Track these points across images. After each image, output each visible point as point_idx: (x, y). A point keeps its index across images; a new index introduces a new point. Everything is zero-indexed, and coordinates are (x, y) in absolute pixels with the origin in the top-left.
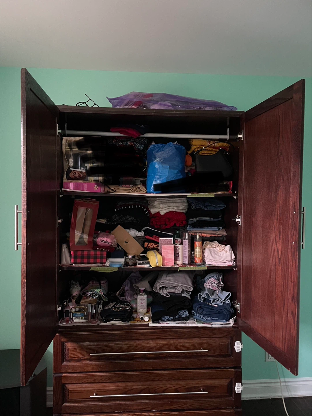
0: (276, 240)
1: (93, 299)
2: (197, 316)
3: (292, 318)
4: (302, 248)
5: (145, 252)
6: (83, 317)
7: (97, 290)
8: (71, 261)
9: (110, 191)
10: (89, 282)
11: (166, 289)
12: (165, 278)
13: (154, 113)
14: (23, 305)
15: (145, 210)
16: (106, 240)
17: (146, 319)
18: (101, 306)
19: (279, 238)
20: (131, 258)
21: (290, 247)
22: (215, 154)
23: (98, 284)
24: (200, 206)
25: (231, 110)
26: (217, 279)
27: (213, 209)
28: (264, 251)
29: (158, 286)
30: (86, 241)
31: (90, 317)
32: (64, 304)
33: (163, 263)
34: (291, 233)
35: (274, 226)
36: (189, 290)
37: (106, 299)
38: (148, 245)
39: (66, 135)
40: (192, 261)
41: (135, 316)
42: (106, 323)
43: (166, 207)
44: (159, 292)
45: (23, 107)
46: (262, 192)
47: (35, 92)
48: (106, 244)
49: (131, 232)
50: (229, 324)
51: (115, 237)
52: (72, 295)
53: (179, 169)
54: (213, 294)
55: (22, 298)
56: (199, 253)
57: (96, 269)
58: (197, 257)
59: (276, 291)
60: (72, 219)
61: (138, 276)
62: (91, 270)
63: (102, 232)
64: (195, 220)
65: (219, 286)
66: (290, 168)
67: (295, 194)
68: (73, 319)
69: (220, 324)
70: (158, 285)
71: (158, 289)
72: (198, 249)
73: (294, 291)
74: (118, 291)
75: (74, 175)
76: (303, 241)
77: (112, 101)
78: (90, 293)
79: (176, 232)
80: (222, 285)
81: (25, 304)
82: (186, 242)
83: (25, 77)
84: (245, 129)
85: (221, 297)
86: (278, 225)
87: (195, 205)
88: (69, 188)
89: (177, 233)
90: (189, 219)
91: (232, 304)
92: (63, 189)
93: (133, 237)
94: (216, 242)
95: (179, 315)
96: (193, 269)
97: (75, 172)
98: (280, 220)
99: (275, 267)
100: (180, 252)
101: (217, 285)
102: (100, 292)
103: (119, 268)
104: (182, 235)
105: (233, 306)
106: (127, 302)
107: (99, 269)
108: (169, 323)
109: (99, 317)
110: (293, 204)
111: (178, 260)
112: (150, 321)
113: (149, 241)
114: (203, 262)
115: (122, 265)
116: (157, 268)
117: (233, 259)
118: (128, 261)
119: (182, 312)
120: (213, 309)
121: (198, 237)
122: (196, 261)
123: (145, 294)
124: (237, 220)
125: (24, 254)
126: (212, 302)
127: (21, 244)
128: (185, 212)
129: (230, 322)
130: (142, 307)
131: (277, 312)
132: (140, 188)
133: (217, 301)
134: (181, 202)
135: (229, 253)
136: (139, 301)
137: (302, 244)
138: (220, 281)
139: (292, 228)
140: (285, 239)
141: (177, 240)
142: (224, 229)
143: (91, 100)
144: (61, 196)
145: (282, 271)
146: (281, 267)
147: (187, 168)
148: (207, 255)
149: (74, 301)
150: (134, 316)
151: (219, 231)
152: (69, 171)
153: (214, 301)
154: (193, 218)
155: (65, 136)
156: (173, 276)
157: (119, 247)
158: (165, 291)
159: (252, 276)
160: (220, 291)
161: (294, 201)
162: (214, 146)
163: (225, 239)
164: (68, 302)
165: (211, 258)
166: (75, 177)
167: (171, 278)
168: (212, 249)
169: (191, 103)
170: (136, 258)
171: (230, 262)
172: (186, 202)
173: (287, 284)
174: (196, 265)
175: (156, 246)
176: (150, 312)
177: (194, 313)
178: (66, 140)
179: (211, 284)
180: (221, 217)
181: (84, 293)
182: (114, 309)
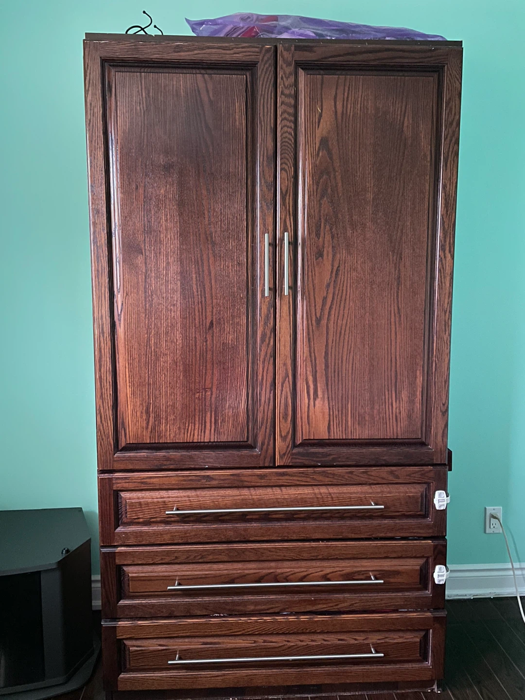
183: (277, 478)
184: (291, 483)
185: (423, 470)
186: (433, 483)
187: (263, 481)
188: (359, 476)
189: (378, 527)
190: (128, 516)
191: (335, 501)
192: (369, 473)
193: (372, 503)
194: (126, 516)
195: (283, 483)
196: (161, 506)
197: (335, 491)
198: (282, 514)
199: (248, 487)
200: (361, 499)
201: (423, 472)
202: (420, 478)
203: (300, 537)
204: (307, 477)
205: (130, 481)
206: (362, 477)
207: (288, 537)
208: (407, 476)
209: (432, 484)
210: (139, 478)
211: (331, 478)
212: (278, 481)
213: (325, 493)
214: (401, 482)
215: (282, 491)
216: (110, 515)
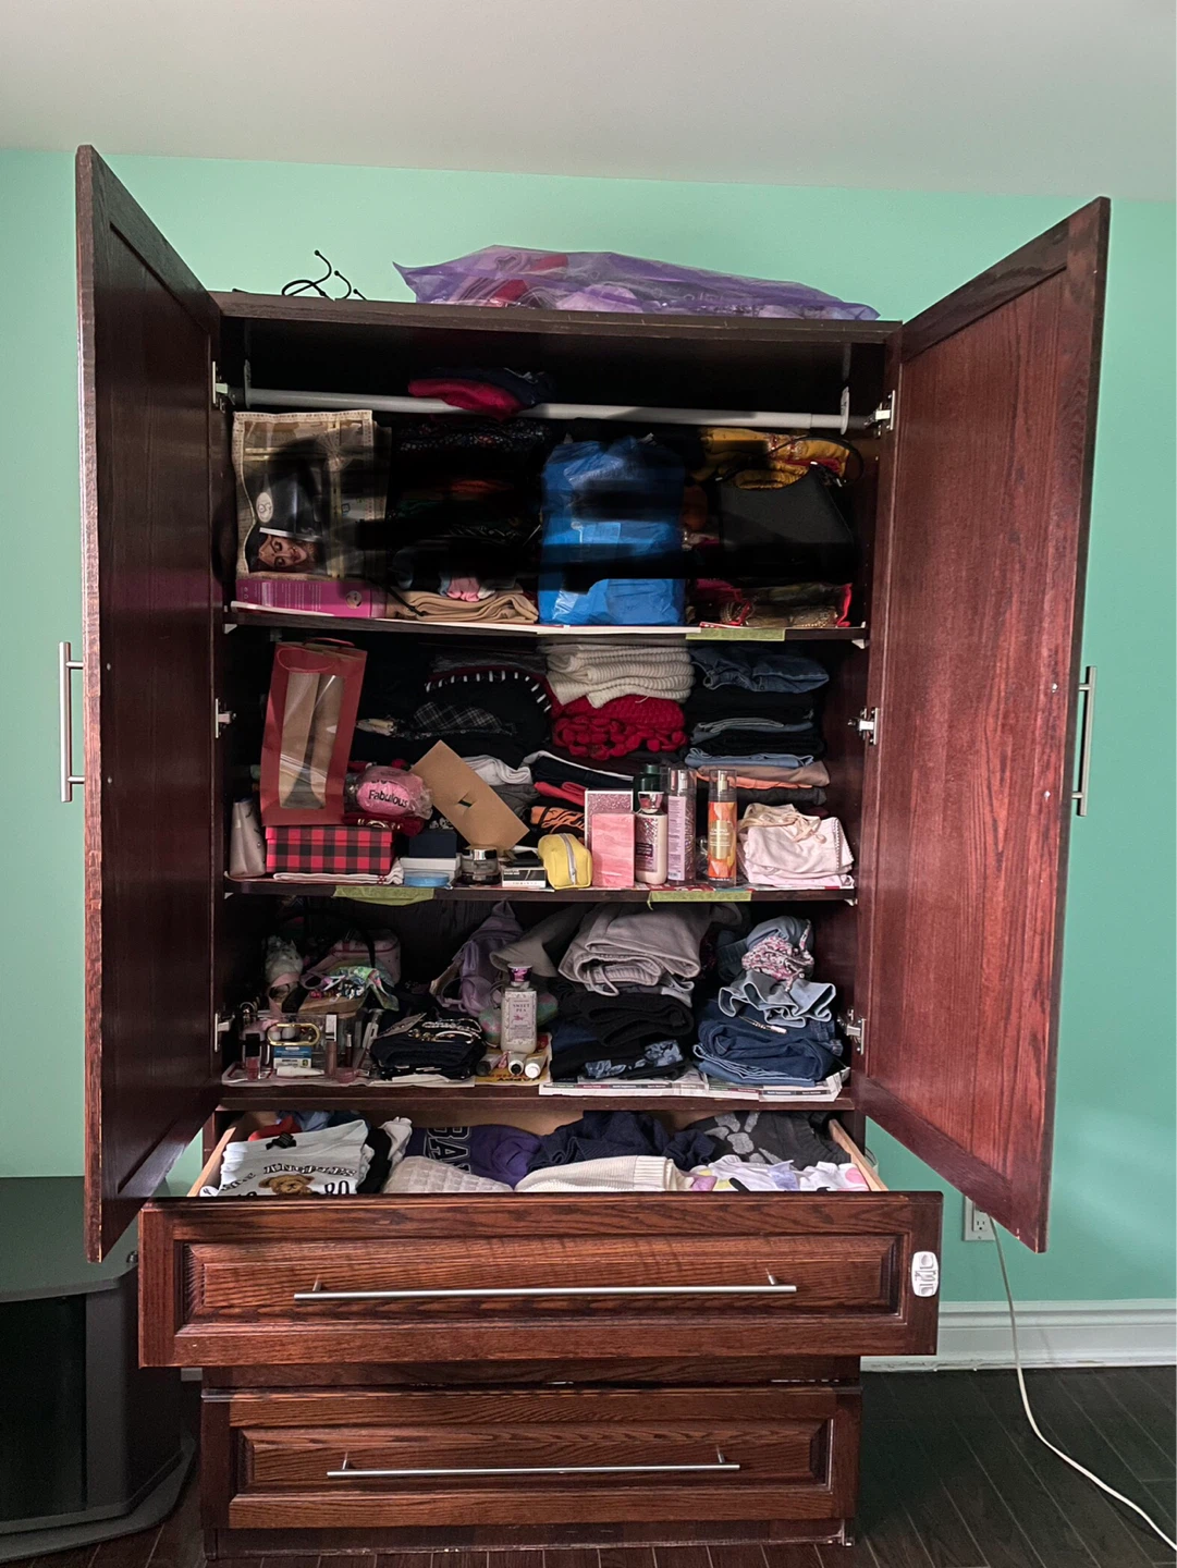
0: (989, 788)
1: (345, 1000)
2: (710, 1062)
3: (1031, 1054)
4: (1078, 813)
5: (532, 839)
6: (309, 1060)
7: (359, 971)
8: (265, 862)
9: (406, 612)
10: (333, 945)
11: (604, 970)
12: (601, 932)
13: (569, 324)
14: (91, 989)
15: (534, 689)
16: (390, 793)
17: (532, 1070)
18: (373, 1026)
19: (1002, 780)
20: (481, 858)
21: (1034, 808)
22: (793, 484)
23: (365, 952)
24: (737, 677)
25: (857, 317)
26: (790, 941)
27: (781, 688)
28: (949, 830)
29: (578, 958)
30: (320, 794)
31: (332, 1058)
32: (240, 1014)
33: (592, 878)
34: (1039, 761)
35: (986, 738)
36: (685, 973)
37: (391, 1004)
38: (544, 815)
39: (248, 407)
40: (698, 871)
41: (492, 1059)
42: (387, 1081)
43: (610, 680)
44: (580, 980)
45: (83, 287)
46: (950, 619)
47: (127, 235)
48: (392, 805)
49: (483, 766)
50: (824, 1092)
51: (425, 785)
52: (269, 984)
53: (656, 535)
54: (772, 990)
55: (89, 965)
56: (726, 845)
57: (356, 891)
58: (718, 857)
59: (984, 966)
60: (268, 713)
61: (509, 929)
62: (336, 894)
63: (379, 764)
64: (717, 728)
65: (794, 964)
66: (1047, 527)
67: (1060, 620)
68: (272, 1067)
69: (793, 1093)
70: (578, 956)
71: (576, 968)
72: (722, 828)
73: (1041, 962)
74: (434, 979)
75: (277, 555)
76: (1080, 790)
77: (416, 280)
78: (335, 980)
79: (645, 769)
80: (808, 962)
81: (100, 987)
82: (680, 805)
83: (93, 179)
84: (900, 389)
85: (802, 1002)
86: (999, 733)
87: (717, 674)
88: (258, 601)
89: (650, 772)
90: (694, 726)
91: (837, 1024)
92: (234, 604)
93: (491, 786)
94: (791, 806)
95: (646, 1058)
96: (701, 900)
97: (279, 541)
98: (1006, 717)
99: (985, 883)
100: (657, 841)
101: (789, 961)
102: (369, 976)
103: (437, 890)
104: (666, 779)
105: (840, 1033)
106: (467, 1015)
107: (364, 892)
108: (611, 1086)
109: (365, 1062)
110: (1050, 656)
111: (648, 866)
112: (545, 1079)
113: (549, 802)
114: (741, 877)
115: (447, 879)
116: (574, 891)
117: (848, 866)
118: (470, 867)
119: (657, 1047)
120: (769, 1041)
121: (721, 786)
122: (714, 873)
123: (530, 987)
124: (864, 725)
125: (92, 815)
126: (769, 1018)
127: (82, 779)
128: (682, 699)
129: (827, 1085)
130: (519, 1031)
131: (984, 1039)
132: (516, 606)
133: (785, 1013)
134: (669, 662)
135: (833, 846)
136: (508, 1009)
137: (1079, 800)
138: (802, 948)
139: (1046, 743)
140: (1019, 781)
141: (648, 795)
142: (820, 763)
143: (337, 273)
144: (229, 628)
145: (1005, 896)
146: (1002, 884)
147: (688, 537)
148: (751, 852)
149: (276, 1005)
150: (490, 1060)
151: (802, 770)
152: (258, 539)
153: (774, 1014)
154: (708, 722)
155: (242, 407)
156: (632, 926)
157: (438, 822)
158: (600, 977)
159: (907, 921)
160: (798, 980)
161: (1053, 647)
162: (792, 455)
163: (823, 797)
164: (254, 1006)
165: (767, 861)
166: (280, 561)
167: (624, 932)
168: (771, 829)
169: (706, 290)
170: (500, 859)
171: (836, 877)
172: (684, 663)
173: (1019, 941)
174: (713, 885)
175: (573, 818)
176: (549, 1051)
177: (700, 1054)
178: (247, 425)
179: (769, 958)
180: (812, 720)
181: (315, 981)
182: (417, 1036)
183: (555, 1217)
184: (586, 1229)
185: (887, 1205)
186: (908, 1233)
187: (522, 1224)
188: (741, 1216)
189: (780, 1334)
190: (207, 1300)
191: (685, 1273)
192: (766, 1210)
193: (770, 1278)
194: (203, 1302)
195: (567, 1230)
196: (284, 1279)
197: (688, 1249)
198: (563, 1300)
199: (488, 1237)
200: (745, 1270)
201: (886, 1209)
202: (879, 1222)
203: (601, 1353)
204: (623, 1217)
205: (214, 1220)
206: (749, 1219)
207: (577, 1353)
208: (850, 1217)
209: (906, 1237)
210: (237, 1214)
211: (676, 1219)
212: (555, 1225)
213: (664, 1255)
214: (836, 1231)
215: (564, 1247)
216: (164, 1298)
